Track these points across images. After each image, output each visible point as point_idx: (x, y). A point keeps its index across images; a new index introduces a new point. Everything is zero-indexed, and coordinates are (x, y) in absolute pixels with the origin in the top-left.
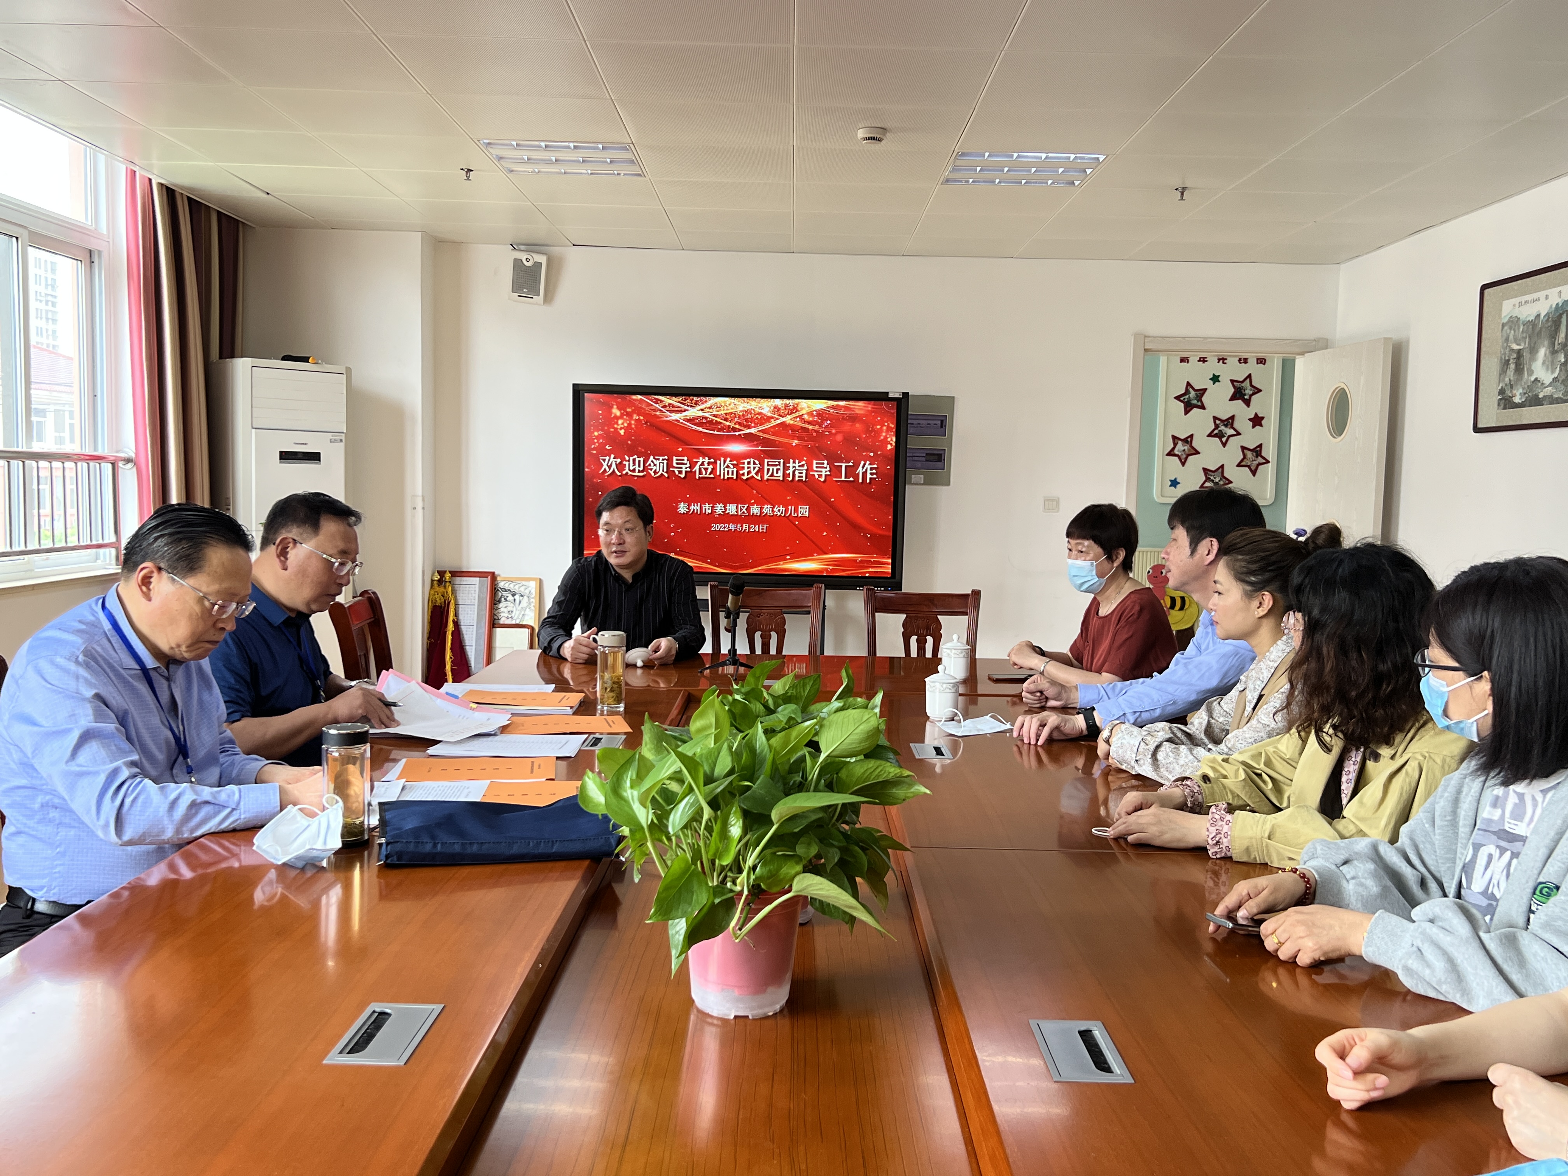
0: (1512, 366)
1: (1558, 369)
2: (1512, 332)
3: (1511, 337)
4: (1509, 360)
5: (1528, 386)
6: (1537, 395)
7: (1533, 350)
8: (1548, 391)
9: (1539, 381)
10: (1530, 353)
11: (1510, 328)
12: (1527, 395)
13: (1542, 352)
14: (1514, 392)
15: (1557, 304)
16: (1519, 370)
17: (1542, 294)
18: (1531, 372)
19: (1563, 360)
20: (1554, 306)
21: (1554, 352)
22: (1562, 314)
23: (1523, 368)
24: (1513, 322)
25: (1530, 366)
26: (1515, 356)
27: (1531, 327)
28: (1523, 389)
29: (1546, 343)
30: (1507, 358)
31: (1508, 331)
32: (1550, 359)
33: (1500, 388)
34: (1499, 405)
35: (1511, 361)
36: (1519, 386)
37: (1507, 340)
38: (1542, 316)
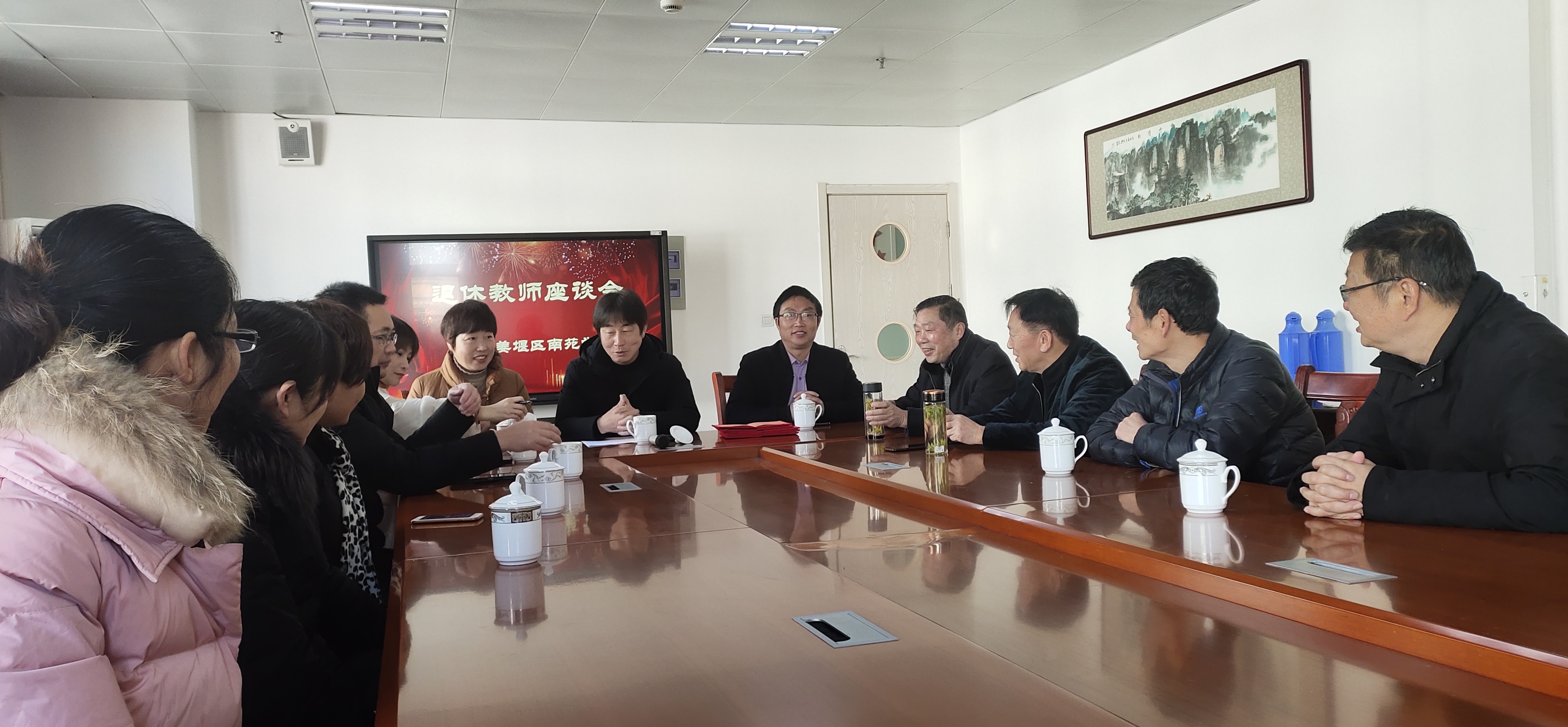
0: (1116, 188)
1: (1154, 186)
2: (1114, 163)
3: (1113, 168)
4: (1113, 184)
5: (1131, 201)
6: (1139, 207)
7: (1132, 175)
8: (1148, 203)
9: (1140, 197)
10: (1130, 177)
11: (1112, 161)
12: (1131, 208)
13: (1140, 176)
14: (1120, 206)
15: (1148, 140)
16: (1122, 190)
17: (1135, 135)
18: (1132, 191)
19: (1157, 180)
20: (1146, 142)
21: (1149, 175)
22: (1153, 147)
23: (1126, 188)
24: (1113, 157)
25: (1131, 186)
26: (1117, 180)
27: (1128, 158)
28: (1127, 203)
29: (1142, 169)
30: (1111, 183)
31: (1110, 163)
32: (1146, 180)
33: (1108, 205)
34: (1108, 217)
35: (1115, 184)
36: (1123, 202)
37: (1110, 169)
38: (1137, 150)
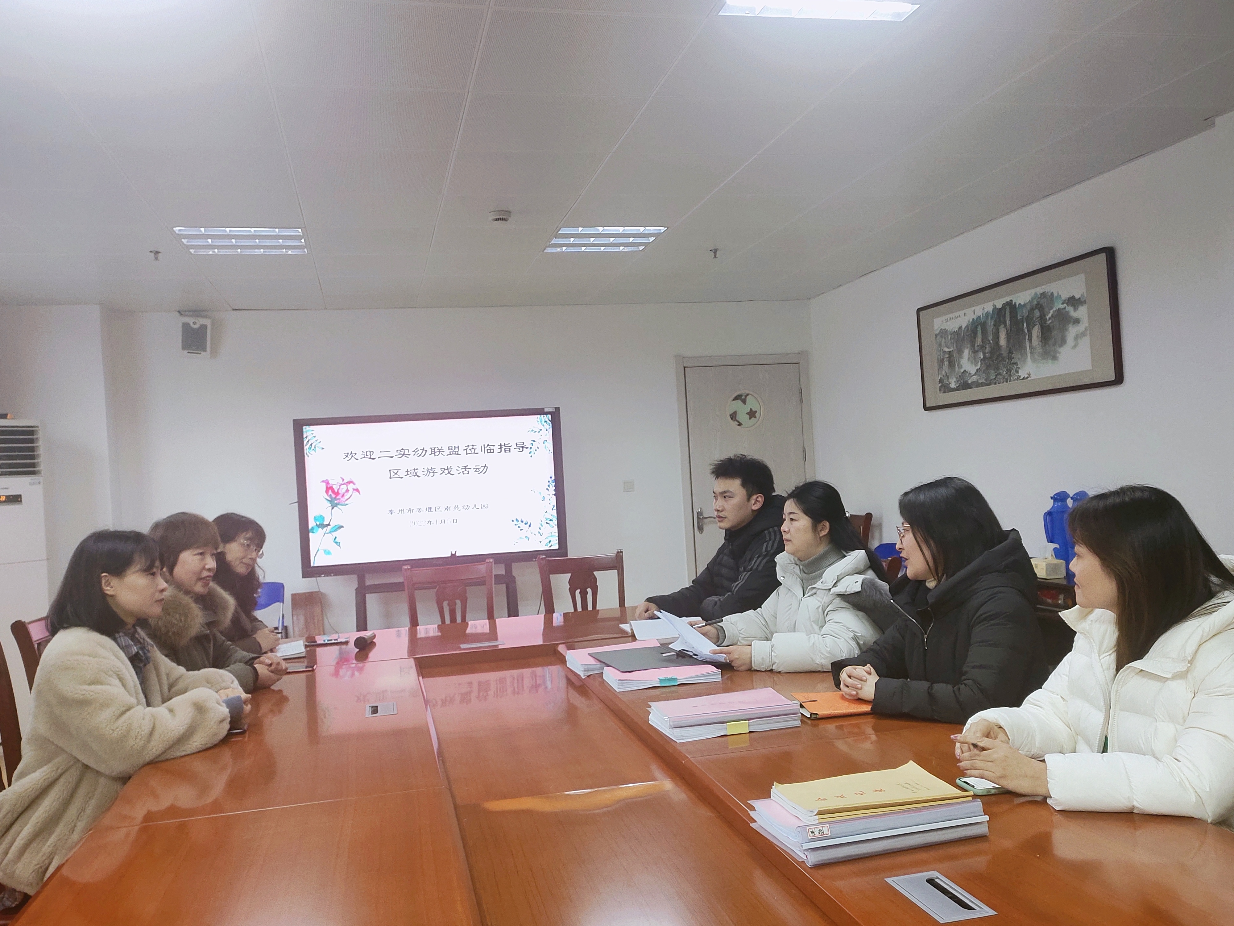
0: (946, 363)
1: (980, 363)
2: (944, 339)
3: (943, 344)
5: (960, 376)
6: (967, 381)
7: (960, 352)
8: (975, 378)
9: (967, 372)
10: (958, 354)
11: (942, 337)
12: (959, 382)
13: (966, 352)
14: (950, 380)
15: (973, 319)
16: (952, 365)
17: (961, 313)
18: (960, 367)
19: (982, 357)
20: (971, 320)
21: (975, 352)
22: (978, 325)
23: (955, 364)
24: (943, 333)
25: (959, 362)
26: (947, 356)
27: (956, 335)
28: (956, 378)
29: (969, 346)
30: (942, 358)
31: (941, 340)
32: (973, 355)
33: (939, 378)
34: (940, 390)
35: (945, 359)
36: (953, 376)
37: (940, 345)
38: (963, 327)
